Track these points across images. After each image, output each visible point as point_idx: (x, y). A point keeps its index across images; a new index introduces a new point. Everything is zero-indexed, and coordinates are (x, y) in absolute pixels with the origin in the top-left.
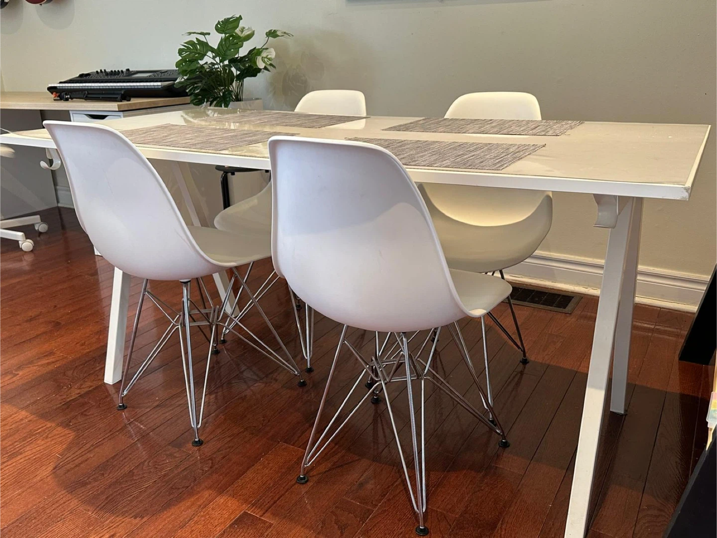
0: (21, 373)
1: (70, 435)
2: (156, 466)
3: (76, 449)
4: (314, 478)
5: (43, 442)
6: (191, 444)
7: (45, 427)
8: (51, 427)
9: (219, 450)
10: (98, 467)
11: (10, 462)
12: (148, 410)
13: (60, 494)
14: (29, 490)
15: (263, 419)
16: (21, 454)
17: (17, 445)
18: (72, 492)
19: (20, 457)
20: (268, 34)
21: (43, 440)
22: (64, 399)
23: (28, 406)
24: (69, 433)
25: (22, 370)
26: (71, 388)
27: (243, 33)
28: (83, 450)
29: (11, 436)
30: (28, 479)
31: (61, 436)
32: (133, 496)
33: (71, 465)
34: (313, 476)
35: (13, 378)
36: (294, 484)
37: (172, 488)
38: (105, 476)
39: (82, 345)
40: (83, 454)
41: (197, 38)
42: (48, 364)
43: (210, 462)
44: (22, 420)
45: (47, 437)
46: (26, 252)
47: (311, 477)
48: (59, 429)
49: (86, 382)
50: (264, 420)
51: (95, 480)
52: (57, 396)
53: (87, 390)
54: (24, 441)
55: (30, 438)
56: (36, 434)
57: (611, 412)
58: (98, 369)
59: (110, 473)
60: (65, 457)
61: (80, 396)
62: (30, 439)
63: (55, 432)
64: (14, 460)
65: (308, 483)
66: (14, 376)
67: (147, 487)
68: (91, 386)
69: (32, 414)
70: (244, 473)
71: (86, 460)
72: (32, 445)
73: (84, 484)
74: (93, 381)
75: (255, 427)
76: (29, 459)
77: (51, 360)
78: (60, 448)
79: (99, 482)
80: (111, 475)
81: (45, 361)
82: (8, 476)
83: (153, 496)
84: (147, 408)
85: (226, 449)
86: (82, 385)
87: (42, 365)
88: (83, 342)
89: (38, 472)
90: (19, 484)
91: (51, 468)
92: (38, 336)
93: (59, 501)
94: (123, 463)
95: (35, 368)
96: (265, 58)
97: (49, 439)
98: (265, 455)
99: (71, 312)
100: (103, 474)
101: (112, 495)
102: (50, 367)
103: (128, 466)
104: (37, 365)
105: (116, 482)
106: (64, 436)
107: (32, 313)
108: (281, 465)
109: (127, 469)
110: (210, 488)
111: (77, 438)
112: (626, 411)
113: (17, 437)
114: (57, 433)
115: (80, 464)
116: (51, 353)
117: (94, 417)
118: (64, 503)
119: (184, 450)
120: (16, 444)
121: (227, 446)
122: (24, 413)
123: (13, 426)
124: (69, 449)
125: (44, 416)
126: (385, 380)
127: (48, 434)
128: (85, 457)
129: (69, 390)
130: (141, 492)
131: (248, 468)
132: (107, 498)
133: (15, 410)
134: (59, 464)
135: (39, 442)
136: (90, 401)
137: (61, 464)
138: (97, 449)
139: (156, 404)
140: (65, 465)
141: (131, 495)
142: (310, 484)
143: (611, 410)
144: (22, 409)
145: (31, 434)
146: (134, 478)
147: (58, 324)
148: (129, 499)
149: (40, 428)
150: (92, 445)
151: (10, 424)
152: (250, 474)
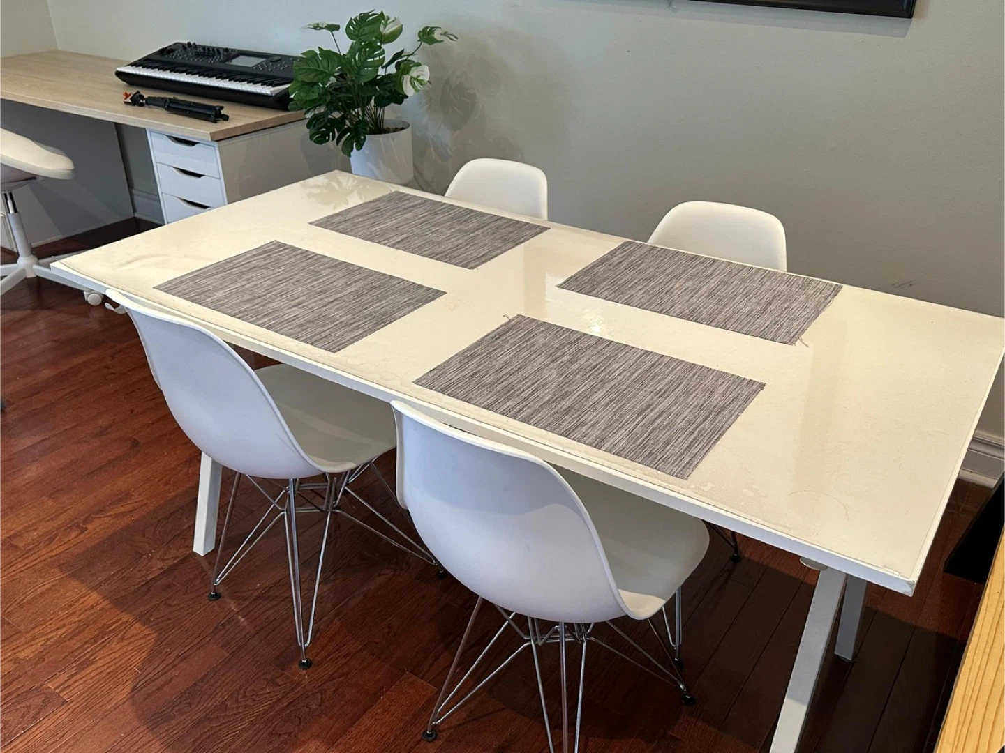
0: (90, 527)
1: (150, 638)
2: (254, 697)
3: (158, 662)
4: (444, 734)
5: (118, 646)
6: (297, 666)
7: (120, 622)
8: (127, 621)
9: (331, 678)
10: (185, 692)
11: (79, 676)
12: (247, 603)
13: (138, 731)
14: (103, 722)
15: (388, 630)
16: (93, 663)
17: (88, 648)
18: (153, 729)
19: (91, 668)
20: (422, 34)
21: (118, 643)
22: (144, 576)
23: (99, 585)
24: (149, 634)
25: (91, 522)
26: (152, 558)
27: (387, 28)
28: (166, 663)
29: (79, 632)
30: (101, 704)
31: (140, 639)
32: (225, 742)
33: (152, 687)
34: (444, 730)
35: (79, 535)
36: (420, 741)
37: (271, 733)
38: (193, 706)
39: (167, 483)
40: (166, 669)
41: (319, 48)
42: (124, 514)
43: (319, 696)
44: (92, 607)
45: (123, 639)
46: (92, 306)
47: (440, 731)
48: (138, 625)
49: (171, 549)
50: (389, 633)
51: (181, 712)
52: (136, 571)
53: (170, 563)
54: (96, 642)
55: (102, 638)
56: (110, 631)
57: (835, 655)
58: (186, 527)
59: (198, 703)
60: (145, 673)
61: (164, 573)
62: (103, 640)
63: (133, 631)
64: (84, 673)
65: (436, 741)
66: (82, 532)
67: (241, 730)
68: (177, 557)
69: (105, 598)
70: (360, 717)
71: (170, 681)
72: (105, 650)
73: (168, 718)
74: (180, 548)
75: (377, 643)
76: (102, 672)
77: (128, 507)
78: (138, 658)
79: (185, 716)
80: (199, 706)
81: (118, 509)
82: (78, 697)
83: (249, 744)
84: (245, 600)
85: (340, 677)
86: (165, 553)
87: (116, 515)
88: (167, 478)
89: (113, 695)
90: (91, 711)
91: (128, 690)
92: (110, 462)
93: (137, 742)
94: (214, 688)
95: (107, 519)
96: (415, 79)
97: (126, 642)
98: (386, 691)
99: (153, 423)
100: (190, 704)
101: (200, 737)
102: (127, 520)
103: (220, 694)
104: (110, 516)
105: (205, 718)
106: (143, 638)
107: (103, 422)
108: (405, 709)
109: (219, 699)
110: (317, 737)
111: (159, 642)
112: (855, 656)
113: (87, 635)
114: (135, 632)
115: (163, 686)
116: (128, 495)
117: (181, 609)
118: (144, 745)
119: (289, 674)
120: (86, 646)
121: (341, 671)
122: (95, 596)
123: (82, 616)
124: (148, 660)
125: (120, 602)
126: (536, 640)
127: (125, 633)
128: (168, 676)
129: (149, 560)
130: (234, 736)
131: (366, 710)
132: (194, 742)
133: (84, 591)
134: (137, 684)
135: (112, 646)
136: (175, 583)
137: (140, 683)
138: (182, 664)
139: (256, 594)
140: (145, 686)
141: (223, 741)
142: (439, 743)
143: (835, 653)
144: (93, 589)
145: (103, 632)
146: (227, 713)
147: (136, 443)
148: (220, 745)
149: (114, 623)
150: (178, 657)
151: (78, 613)
152: (366, 721)
